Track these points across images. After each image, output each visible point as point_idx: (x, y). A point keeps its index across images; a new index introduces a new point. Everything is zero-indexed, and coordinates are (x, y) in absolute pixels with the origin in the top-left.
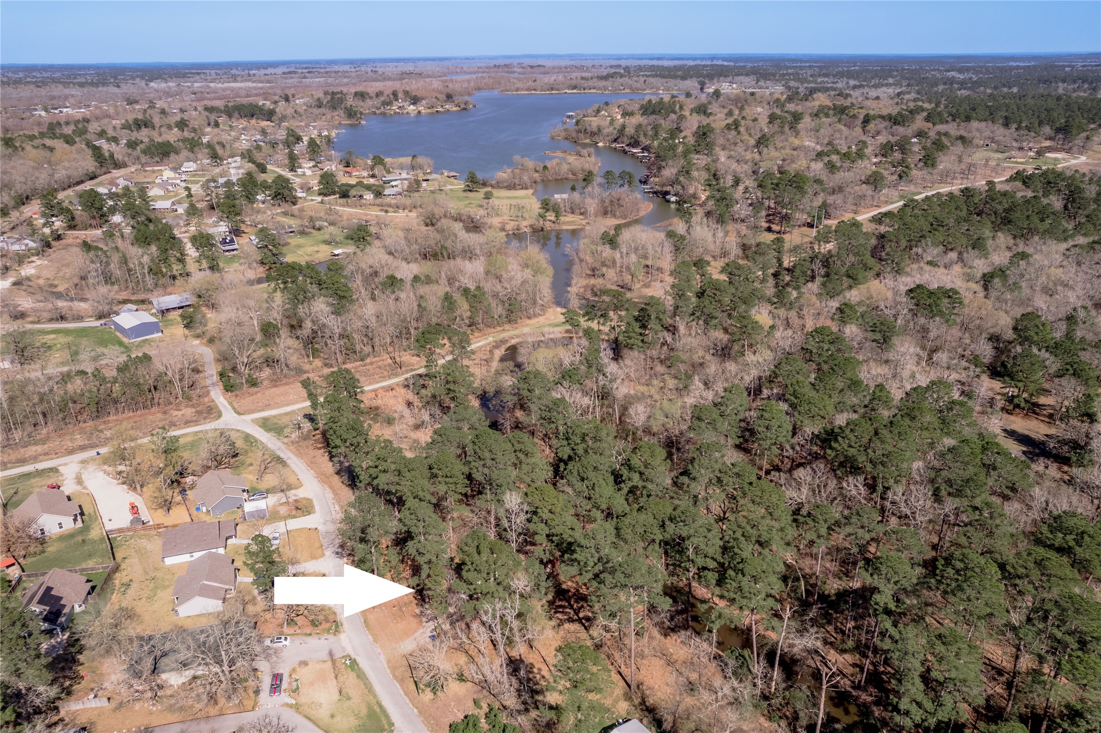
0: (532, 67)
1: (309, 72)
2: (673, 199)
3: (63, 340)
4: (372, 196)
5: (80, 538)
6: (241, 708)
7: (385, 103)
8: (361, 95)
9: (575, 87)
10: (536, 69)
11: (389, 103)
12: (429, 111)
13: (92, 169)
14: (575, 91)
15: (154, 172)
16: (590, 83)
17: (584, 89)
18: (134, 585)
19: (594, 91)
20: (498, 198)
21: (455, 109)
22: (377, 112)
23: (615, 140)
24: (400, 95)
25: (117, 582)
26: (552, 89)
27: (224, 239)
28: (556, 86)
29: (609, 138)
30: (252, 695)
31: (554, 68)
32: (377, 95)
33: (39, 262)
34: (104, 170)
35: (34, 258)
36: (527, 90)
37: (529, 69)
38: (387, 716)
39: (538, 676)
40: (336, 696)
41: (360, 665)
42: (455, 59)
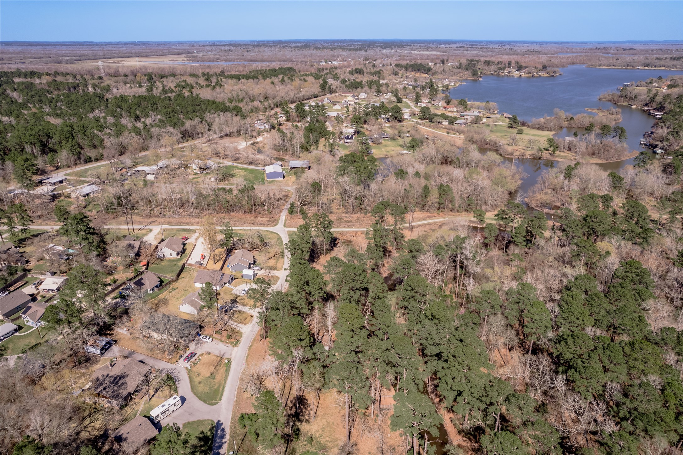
0: (624, 50)
1: (471, 48)
2: (659, 151)
3: (242, 173)
4: (447, 123)
5: (175, 263)
6: (169, 361)
7: (500, 69)
8: (488, 63)
9: (647, 65)
10: (627, 52)
11: (504, 69)
12: (527, 75)
13: (316, 93)
14: (646, 68)
15: (345, 96)
16: (662, 63)
17: (655, 66)
18: (177, 290)
19: (663, 68)
20: (527, 134)
21: (545, 75)
22: (494, 74)
23: (646, 105)
24: (513, 65)
25: (172, 286)
26: (628, 66)
27: (348, 136)
28: (632, 64)
29: (643, 103)
30: (178, 357)
31: (642, 51)
32: (498, 63)
33: (266, 136)
34: (323, 93)
35: (265, 133)
36: (608, 65)
37: (622, 51)
38: (222, 395)
39: (307, 412)
40: (209, 375)
41: (231, 366)
42: (572, 43)
